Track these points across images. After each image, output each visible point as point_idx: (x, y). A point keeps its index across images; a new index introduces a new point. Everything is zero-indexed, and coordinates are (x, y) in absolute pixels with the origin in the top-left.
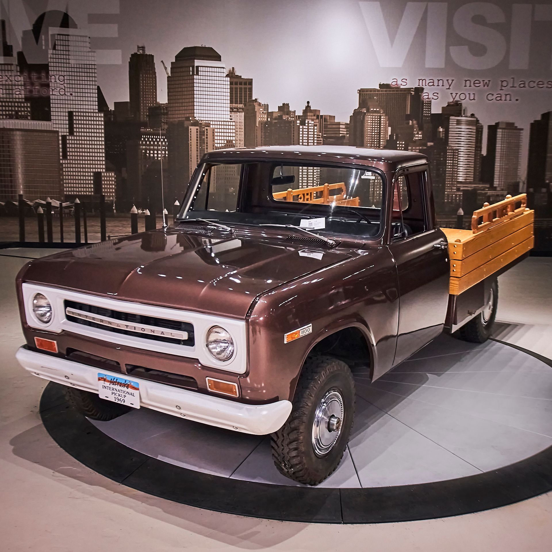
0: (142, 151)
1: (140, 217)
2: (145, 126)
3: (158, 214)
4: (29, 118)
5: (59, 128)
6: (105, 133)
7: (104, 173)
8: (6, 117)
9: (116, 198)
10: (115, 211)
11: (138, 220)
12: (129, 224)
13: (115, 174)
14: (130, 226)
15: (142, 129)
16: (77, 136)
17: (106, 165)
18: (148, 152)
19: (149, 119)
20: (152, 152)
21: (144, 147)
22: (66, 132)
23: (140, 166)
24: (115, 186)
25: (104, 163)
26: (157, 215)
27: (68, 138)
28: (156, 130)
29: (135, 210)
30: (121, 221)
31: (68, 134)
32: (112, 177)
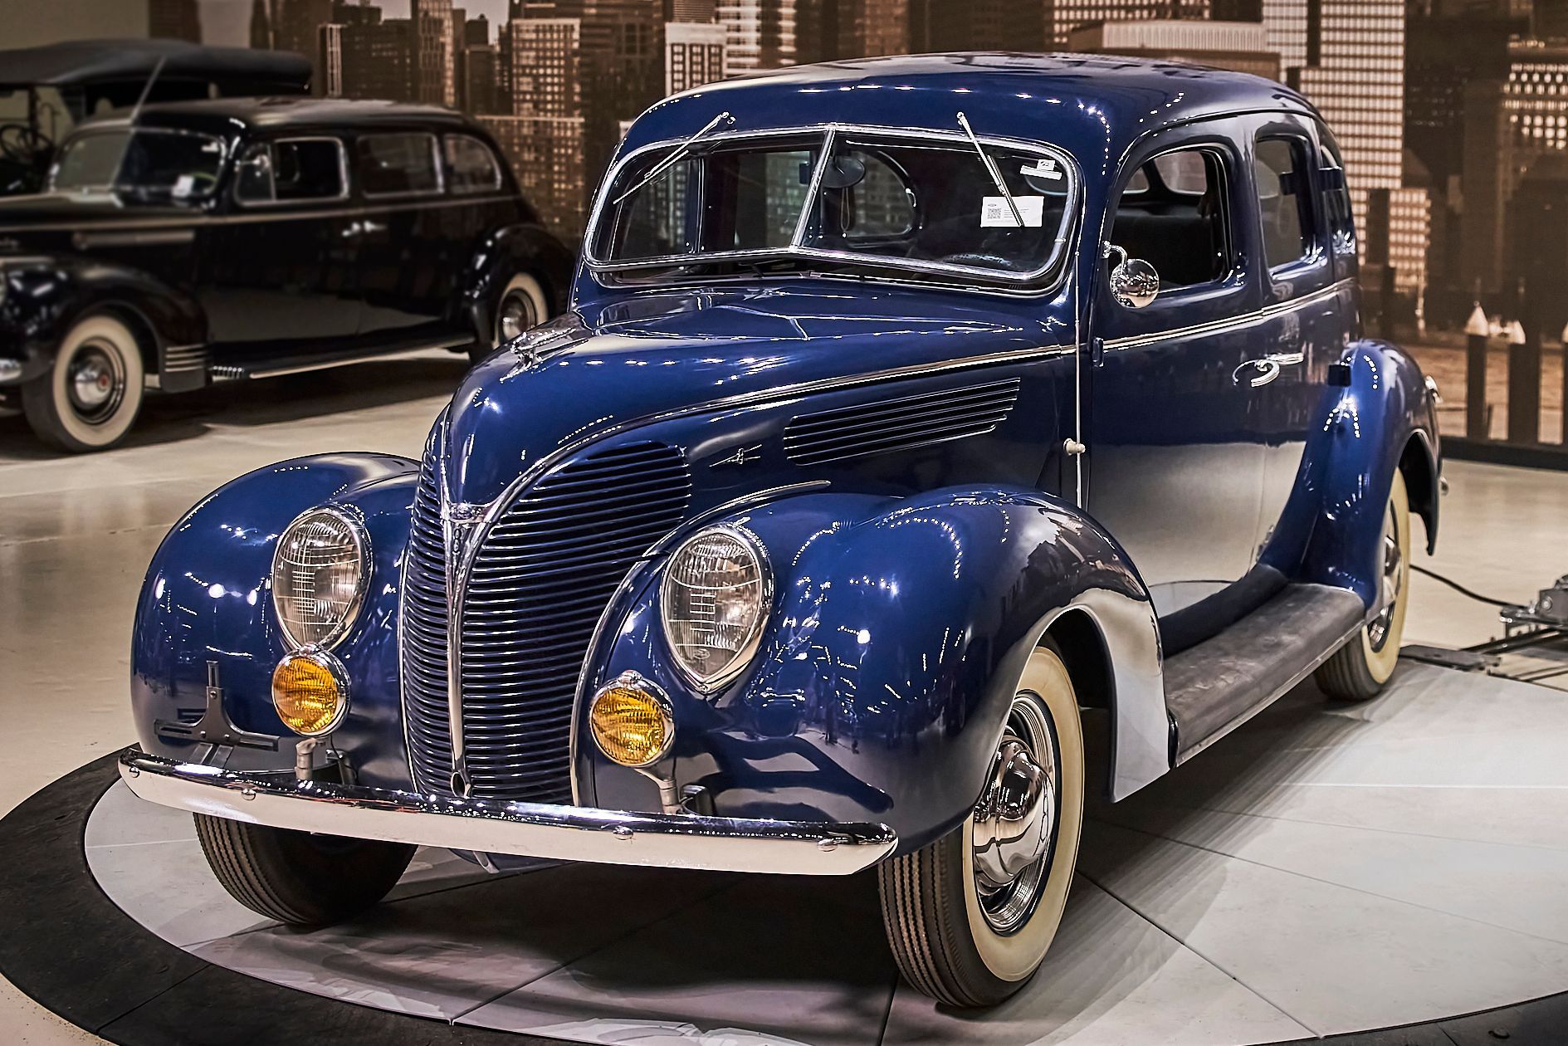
0: (1508, 120)
1: (1496, 350)
2: (1522, 28)
3: (1548, 341)
4: (1206, 14)
5: (1281, 44)
6: (1408, 58)
7: (1397, 191)
8: (1150, 14)
9: (1429, 279)
10: (1421, 324)
11: (1490, 359)
12: (1458, 372)
13: (1429, 197)
14: (1463, 376)
15: (1517, 41)
16: (1327, 69)
17: (1405, 164)
18: (1527, 120)
19: (1535, 6)
20: (1538, 121)
21: (1516, 105)
22: (1300, 58)
23: (1501, 167)
24: (1428, 237)
25: (1398, 157)
26: (1546, 345)
27: (1303, 75)
28: (1555, 45)
29: (1479, 323)
30: (1437, 358)
31: (1304, 63)
32: (1418, 206)
